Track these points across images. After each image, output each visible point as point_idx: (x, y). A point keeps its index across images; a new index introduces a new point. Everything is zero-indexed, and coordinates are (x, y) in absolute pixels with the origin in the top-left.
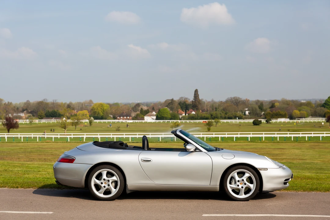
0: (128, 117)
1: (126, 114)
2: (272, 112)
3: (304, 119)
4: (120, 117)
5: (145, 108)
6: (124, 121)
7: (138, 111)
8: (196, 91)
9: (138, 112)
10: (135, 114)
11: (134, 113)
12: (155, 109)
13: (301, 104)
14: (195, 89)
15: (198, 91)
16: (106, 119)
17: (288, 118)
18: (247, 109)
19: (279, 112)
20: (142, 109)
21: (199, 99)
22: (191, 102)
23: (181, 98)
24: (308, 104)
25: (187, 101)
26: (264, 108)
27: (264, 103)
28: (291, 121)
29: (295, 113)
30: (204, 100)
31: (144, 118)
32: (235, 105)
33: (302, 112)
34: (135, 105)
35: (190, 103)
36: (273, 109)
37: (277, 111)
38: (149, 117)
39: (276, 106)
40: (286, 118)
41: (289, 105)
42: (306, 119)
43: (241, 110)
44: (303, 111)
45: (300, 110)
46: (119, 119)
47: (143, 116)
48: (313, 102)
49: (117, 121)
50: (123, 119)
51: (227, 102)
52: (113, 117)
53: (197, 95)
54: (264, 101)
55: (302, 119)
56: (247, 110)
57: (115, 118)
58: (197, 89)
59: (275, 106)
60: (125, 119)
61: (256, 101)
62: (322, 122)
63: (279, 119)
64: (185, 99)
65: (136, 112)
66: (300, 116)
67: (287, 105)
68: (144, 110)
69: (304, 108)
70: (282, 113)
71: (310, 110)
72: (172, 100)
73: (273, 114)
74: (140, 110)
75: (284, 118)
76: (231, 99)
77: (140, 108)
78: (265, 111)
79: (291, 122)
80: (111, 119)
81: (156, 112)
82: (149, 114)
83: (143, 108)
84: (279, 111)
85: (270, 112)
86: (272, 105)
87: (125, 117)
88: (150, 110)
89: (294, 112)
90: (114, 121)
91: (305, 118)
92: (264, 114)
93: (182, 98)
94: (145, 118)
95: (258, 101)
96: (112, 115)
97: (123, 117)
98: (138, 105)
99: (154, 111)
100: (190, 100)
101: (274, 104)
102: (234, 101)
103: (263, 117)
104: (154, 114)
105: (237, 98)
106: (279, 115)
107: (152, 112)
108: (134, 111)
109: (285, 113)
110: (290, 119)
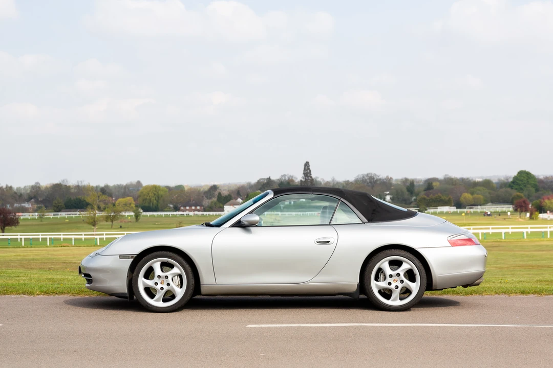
0: (198, 208)
1: (194, 202)
2: (428, 196)
3: (479, 207)
4: (185, 206)
5: (225, 193)
6: (191, 213)
7: (214, 197)
8: (307, 165)
9: (215, 199)
10: (208, 202)
11: (208, 200)
12: (242, 195)
13: (475, 184)
14: (305, 162)
15: (310, 164)
16: (162, 210)
17: (454, 206)
18: (388, 192)
19: (439, 196)
20: (220, 194)
21: (311, 177)
22: (298, 182)
23: (282, 176)
24: (487, 183)
25: (293, 181)
26: (416, 190)
27: (415, 184)
28: (459, 210)
29: (465, 198)
30: (319, 179)
31: (223, 208)
32: (369, 186)
33: (475, 196)
34: (209, 187)
35: (297, 184)
36: (431, 191)
37: (436, 195)
38: (231, 207)
39: (435, 187)
40: (451, 206)
41: (455, 185)
42: (482, 207)
43: (380, 195)
44: (478, 194)
45: (472, 194)
46: (183, 211)
47: (221, 205)
48: (495, 180)
49: (181, 213)
50: (191, 210)
51: (356, 181)
52: (174, 207)
53: (308, 171)
54: (416, 179)
55: (476, 207)
56: (388, 194)
57: (176, 209)
58: (308, 161)
59: (432, 186)
60: (193, 210)
61: (402, 179)
62: (508, 211)
63: (439, 208)
64: (289, 178)
65: (210, 198)
66: (473, 203)
67: (453, 185)
68: (222, 195)
69: (479, 190)
70: (444, 197)
71: (489, 193)
72: (269, 179)
73: (430, 200)
74: (216, 196)
75: (448, 205)
76: (363, 177)
77: (216, 193)
78: (417, 195)
79: (458, 212)
80: (171, 211)
81: (242, 199)
82: (232, 201)
83: (222, 193)
84: (439, 194)
85: (426, 197)
86: (429, 185)
87: (193, 208)
88: (233, 196)
89: (463, 196)
90: (175, 213)
91: (481, 205)
92: (415, 200)
93: (284, 175)
94: (225, 209)
95: (406, 180)
96: (172, 204)
97: (190, 206)
98: (214, 188)
99: (240, 198)
100: (297, 179)
101: (432, 183)
102: (368, 181)
103: (414, 205)
104: (239, 203)
105: (373, 175)
106: (439, 201)
107: (237, 199)
108: (207, 197)
109: (449, 199)
110: (457, 208)
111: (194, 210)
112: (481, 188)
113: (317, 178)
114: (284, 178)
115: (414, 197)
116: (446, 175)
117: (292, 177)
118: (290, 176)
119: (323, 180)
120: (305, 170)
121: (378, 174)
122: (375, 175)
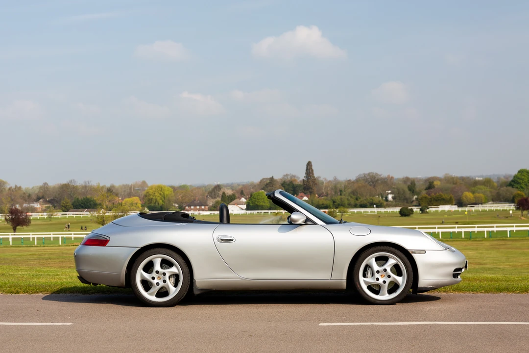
0: (203, 207)
1: (199, 201)
2: (429, 195)
3: (480, 205)
4: (190, 206)
5: (229, 192)
6: (196, 213)
7: (218, 196)
8: (309, 165)
9: (219, 199)
10: (213, 202)
11: (212, 200)
12: (245, 194)
13: (476, 183)
14: (307, 162)
15: (312, 164)
16: (168, 210)
17: (455, 205)
18: (390, 191)
19: (440, 195)
20: (224, 193)
21: (314, 177)
22: (301, 181)
23: (284, 176)
24: (487, 182)
25: (295, 180)
26: (417, 189)
27: (416, 182)
28: (460, 209)
29: (466, 196)
30: (321, 179)
32: (371, 185)
33: (477, 195)
34: (213, 187)
35: (300, 183)
36: (432, 190)
37: (438, 194)
38: (235, 206)
39: (436, 186)
40: (452, 205)
41: (456, 184)
42: (483, 205)
43: (381, 194)
44: (479, 193)
45: (473, 192)
46: (188, 210)
48: (495, 180)
50: (195, 210)
51: (358, 180)
52: (179, 207)
53: (311, 170)
54: (417, 178)
55: (477, 205)
56: (390, 193)
57: (181, 208)
59: (433, 185)
61: (403, 179)
62: (510, 210)
63: (440, 206)
64: (291, 177)
65: (215, 198)
66: (474, 202)
67: (454, 184)
68: (227, 195)
69: (480, 189)
70: (446, 196)
71: (490, 192)
72: (272, 179)
73: (431, 199)
74: (221, 196)
75: (449, 204)
76: (365, 176)
77: (221, 193)
78: (418, 194)
79: (460, 211)
81: (246, 199)
82: (236, 201)
83: (226, 193)
84: (441, 193)
85: (427, 196)
86: (430, 185)
87: (198, 207)
88: (237, 195)
89: (464, 195)
91: (482, 204)
92: (417, 199)
93: (287, 175)
94: (229, 208)
95: (407, 179)
96: (177, 204)
97: (195, 206)
98: (218, 187)
99: (243, 197)
100: (299, 178)
101: (433, 182)
102: (370, 180)
103: (416, 204)
104: (243, 202)
105: (374, 175)
106: (441, 200)
107: (241, 199)
108: (211, 196)
109: (451, 198)
110: (458, 207)
111: (199, 210)
112: (482, 187)
113: (319, 177)
114: (286, 178)
115: (416, 197)
116: (446, 174)
117: (295, 176)
118: (293, 176)
119: (325, 179)
120: (307, 170)
121: (379, 173)
122: (377, 174)
